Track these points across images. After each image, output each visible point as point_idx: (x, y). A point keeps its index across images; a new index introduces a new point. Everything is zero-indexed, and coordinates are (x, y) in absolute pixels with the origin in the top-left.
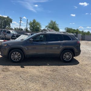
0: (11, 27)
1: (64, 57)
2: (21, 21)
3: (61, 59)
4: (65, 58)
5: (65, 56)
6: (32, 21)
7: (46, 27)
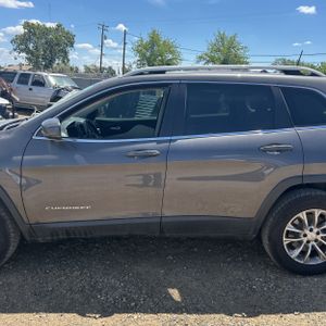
0: (71, 64)
1: (286, 241)
2: (104, 37)
3: (268, 250)
4: (291, 246)
5: (296, 235)
6: (146, 39)
7: (201, 57)
